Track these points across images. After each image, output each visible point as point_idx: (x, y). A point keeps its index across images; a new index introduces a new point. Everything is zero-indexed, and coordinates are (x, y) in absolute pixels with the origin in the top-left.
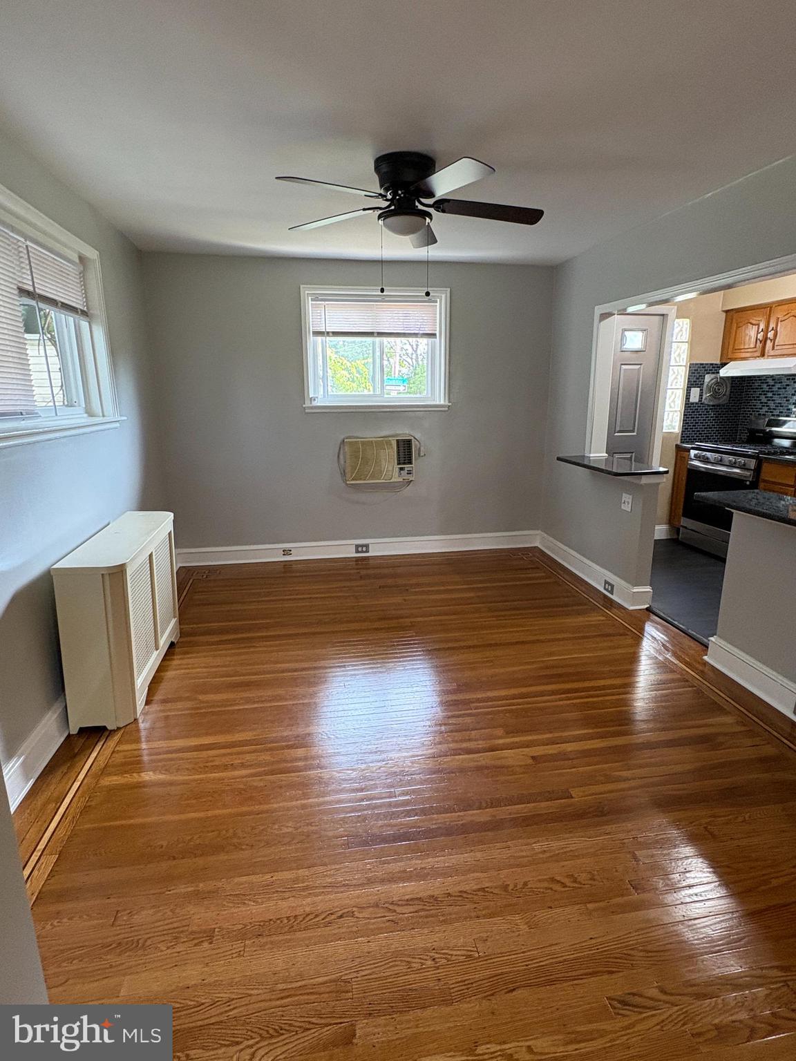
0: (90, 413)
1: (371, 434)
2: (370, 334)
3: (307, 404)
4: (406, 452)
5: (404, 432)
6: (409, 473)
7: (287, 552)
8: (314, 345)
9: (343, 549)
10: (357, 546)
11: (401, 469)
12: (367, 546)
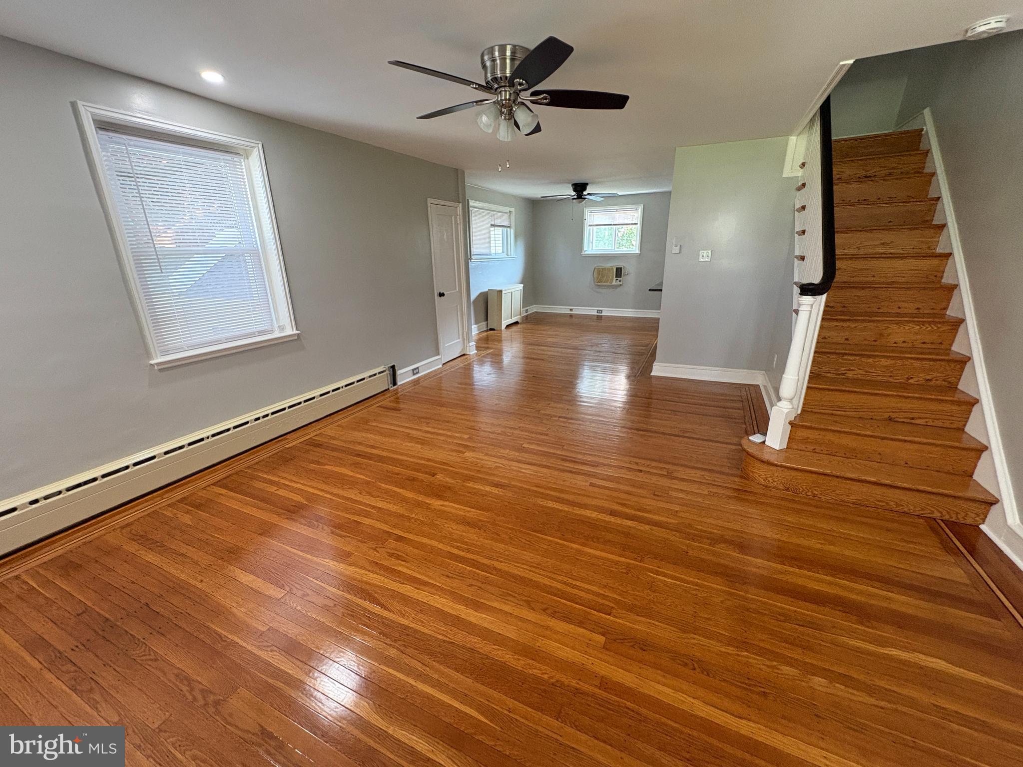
0: (508, 255)
1: (607, 265)
2: (611, 225)
3: (583, 253)
4: (619, 272)
5: (619, 264)
6: (620, 281)
7: (571, 310)
8: (587, 229)
9: (593, 311)
10: (598, 310)
11: (617, 280)
12: (602, 311)
